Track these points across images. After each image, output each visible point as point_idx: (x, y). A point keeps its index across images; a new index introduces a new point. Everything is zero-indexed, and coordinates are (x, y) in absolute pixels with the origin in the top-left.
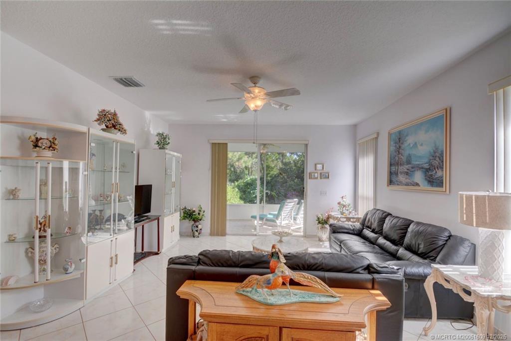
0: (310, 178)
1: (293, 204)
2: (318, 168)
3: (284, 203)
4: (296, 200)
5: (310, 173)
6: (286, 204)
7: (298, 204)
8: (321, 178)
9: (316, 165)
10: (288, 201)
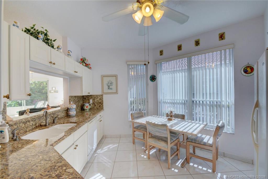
0: (50, 93)
1: (42, 103)
2: (53, 89)
3: (37, 103)
4: (43, 102)
5: (50, 91)
6: (39, 104)
7: (43, 104)
8: (55, 92)
9: (52, 88)
10: (39, 102)
